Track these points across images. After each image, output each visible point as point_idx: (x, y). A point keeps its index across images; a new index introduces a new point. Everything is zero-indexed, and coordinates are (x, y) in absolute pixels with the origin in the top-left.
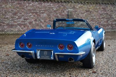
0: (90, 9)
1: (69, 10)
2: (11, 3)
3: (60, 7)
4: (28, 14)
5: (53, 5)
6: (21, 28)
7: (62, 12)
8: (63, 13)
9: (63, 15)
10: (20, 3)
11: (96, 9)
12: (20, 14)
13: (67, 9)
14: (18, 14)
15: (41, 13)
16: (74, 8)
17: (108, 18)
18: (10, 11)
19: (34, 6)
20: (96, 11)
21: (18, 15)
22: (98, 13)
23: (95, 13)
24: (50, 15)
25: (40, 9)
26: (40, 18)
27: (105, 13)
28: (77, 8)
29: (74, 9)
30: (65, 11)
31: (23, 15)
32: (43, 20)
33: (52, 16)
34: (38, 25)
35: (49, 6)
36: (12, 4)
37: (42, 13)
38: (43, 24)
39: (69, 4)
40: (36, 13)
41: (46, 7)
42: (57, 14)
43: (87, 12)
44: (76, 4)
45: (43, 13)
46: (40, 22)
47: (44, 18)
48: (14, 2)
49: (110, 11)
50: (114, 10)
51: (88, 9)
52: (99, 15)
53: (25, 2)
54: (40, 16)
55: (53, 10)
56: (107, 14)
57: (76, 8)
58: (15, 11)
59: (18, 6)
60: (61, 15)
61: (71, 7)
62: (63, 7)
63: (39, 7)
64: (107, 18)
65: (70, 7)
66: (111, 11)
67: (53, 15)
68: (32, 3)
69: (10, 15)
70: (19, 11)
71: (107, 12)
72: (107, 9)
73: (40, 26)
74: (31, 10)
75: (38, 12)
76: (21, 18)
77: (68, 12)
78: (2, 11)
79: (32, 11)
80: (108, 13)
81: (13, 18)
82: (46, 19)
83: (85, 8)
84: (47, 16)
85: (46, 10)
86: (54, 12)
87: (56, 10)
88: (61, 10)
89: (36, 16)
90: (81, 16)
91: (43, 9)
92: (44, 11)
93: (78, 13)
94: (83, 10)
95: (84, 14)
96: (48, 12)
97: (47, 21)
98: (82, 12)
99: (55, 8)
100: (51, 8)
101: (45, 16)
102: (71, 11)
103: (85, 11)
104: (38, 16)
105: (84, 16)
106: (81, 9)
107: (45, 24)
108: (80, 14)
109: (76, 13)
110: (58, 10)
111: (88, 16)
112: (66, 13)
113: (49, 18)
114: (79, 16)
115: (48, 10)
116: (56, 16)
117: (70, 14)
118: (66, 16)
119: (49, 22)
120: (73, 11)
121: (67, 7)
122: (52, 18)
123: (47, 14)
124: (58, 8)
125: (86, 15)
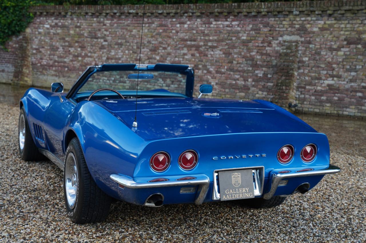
2: (147, 25)
3: (257, 30)
4: (178, 51)
5: (238, 25)
6: (166, 86)
7: (266, 44)
8: (267, 48)
10: (163, 23)
12: (163, 51)
13: (281, 36)
14: (160, 51)
15: (208, 49)
16: (303, 30)
18: (146, 43)
19: (193, 30)
21: (159, 53)
24: (230, 54)
25: (207, 38)
26: (207, 62)
28: (314, 33)
29: (301, 37)
30: (274, 43)
31: (169, 54)
32: (213, 67)
33: (235, 56)
35: (229, 29)
36: (149, 26)
37: (210, 47)
38: (214, 78)
39: (287, 19)
40: (197, 47)
41: (221, 32)
42: (250, 52)
43: (352, 46)
44: (309, 18)
45: (213, 48)
46: (205, 72)
47: (216, 61)
48: (153, 23)
51: (354, 35)
53: (174, 20)
54: (207, 56)
55: (239, 38)
57: (310, 33)
58: (154, 42)
59: (161, 31)
60: (262, 54)
61: (293, 30)
62: (266, 30)
63: (203, 32)
65: (289, 29)
67: (239, 53)
68: (188, 23)
69: (145, 53)
70: (162, 43)
74: (187, 40)
75: (201, 46)
76: (166, 59)
78: (131, 44)
79: (189, 43)
81: (151, 61)
82: (221, 66)
83: (342, 30)
84: (223, 55)
85: (221, 38)
86: (243, 46)
87: (248, 40)
88: (261, 39)
89: (196, 55)
90: (326, 57)
91: (213, 37)
92: (215, 42)
93: (317, 49)
94: (334, 39)
95: (341, 51)
96: (226, 45)
97: (223, 70)
98: (332, 45)
99: (245, 33)
100: (233, 33)
101: (217, 56)
102: (292, 41)
103: (341, 42)
104: (201, 55)
105: (338, 57)
106: (327, 35)
107: (217, 78)
108: (324, 50)
109: (309, 47)
110: (252, 40)
111: (357, 59)
112: (276, 48)
113: (227, 63)
114: (321, 57)
115: (226, 39)
116: (247, 57)
117: (285, 52)
118: (276, 56)
119: (230, 74)
120: (300, 43)
121: (279, 31)
122: (238, 61)
123: (224, 51)
124: (252, 34)
125: (349, 57)
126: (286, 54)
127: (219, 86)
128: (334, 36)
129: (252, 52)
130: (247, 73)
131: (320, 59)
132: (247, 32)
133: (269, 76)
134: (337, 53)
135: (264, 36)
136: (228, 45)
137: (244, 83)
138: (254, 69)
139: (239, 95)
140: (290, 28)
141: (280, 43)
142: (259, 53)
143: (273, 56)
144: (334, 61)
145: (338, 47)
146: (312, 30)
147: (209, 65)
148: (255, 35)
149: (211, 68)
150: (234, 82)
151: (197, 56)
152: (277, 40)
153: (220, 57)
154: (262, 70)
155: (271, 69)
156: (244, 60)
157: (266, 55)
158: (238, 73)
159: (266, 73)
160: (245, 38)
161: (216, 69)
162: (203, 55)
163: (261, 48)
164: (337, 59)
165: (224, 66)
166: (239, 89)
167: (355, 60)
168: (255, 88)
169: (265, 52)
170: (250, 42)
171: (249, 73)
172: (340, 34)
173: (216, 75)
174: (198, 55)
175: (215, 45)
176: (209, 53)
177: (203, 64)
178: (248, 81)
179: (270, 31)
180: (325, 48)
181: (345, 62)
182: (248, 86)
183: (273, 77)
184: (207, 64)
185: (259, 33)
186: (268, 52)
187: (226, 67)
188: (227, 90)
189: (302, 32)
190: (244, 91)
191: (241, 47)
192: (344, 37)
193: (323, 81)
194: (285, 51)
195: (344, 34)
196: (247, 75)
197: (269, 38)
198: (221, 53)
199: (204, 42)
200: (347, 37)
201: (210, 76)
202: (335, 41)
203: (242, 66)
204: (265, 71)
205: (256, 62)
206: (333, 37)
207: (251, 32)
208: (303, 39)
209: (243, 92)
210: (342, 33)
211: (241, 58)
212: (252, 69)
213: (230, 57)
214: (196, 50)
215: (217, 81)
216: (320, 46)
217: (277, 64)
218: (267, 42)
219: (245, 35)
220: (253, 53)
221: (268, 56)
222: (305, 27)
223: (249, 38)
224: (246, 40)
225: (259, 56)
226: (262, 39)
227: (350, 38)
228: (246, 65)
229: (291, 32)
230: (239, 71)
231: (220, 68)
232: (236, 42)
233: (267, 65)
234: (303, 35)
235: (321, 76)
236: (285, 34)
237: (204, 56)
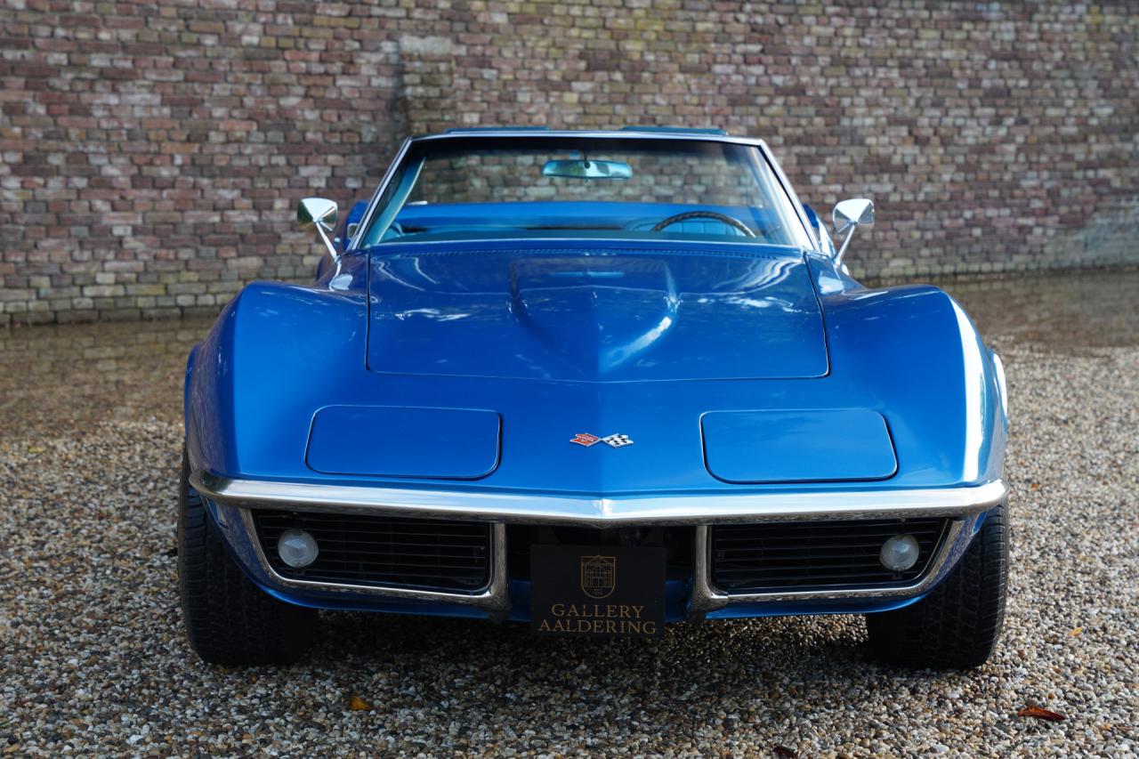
0: (626, 35)
1: (410, 43)
7: (336, 67)
8: (341, 82)
9: (343, 105)
11: (689, 37)
13: (389, 38)
15: (92, 83)
16: (460, 19)
17: (806, 140)
20: (693, 58)
22: (705, 81)
23: (680, 77)
24: (194, 103)
25: (83, 35)
26: (87, 137)
27: (778, 80)
28: (496, 29)
29: (458, 42)
30: (367, 63)
32: (122, 160)
33: (219, 112)
34: (60, 222)
37: (103, 74)
38: (121, 204)
40: (37, 76)
42: (276, 97)
43: (601, 75)
45: (114, 79)
46: (81, 182)
47: (131, 137)
49: (824, 60)
50: (860, 54)
51: (605, 42)
52: (722, 101)
54: (86, 111)
55: (233, 41)
56: (800, 91)
57: (484, 29)
60: (321, 104)
61: (431, 16)
63: (62, 8)
64: (798, 141)
65: (417, 14)
66: (836, 61)
67: (237, 102)
71: (794, 73)
72: (800, 37)
73: (84, 231)
75: (57, 70)
77: (399, 71)
80: (805, 79)
82: (158, 153)
83: (573, 26)
84: (166, 111)
85: (154, 38)
86: (245, 72)
87: (268, 49)
88: (316, 46)
89: (30, 110)
90: (532, 110)
91: (114, 32)
92: (120, 54)
93: (505, 84)
94: (553, 50)
95: (570, 90)
96: (175, 66)
97: (165, 172)
98: (546, 70)
99: (255, 20)
100: (202, 19)
101: (138, 112)
102: (432, 55)
103: (572, 62)
104: (55, 108)
105: (564, 111)
106: (533, 38)
107: (139, 209)
108: (524, 88)
109: (482, 78)
110: (284, 49)
111: (614, 114)
112: (375, 82)
113: (182, 142)
114: (517, 110)
115: (173, 43)
116: (268, 116)
117: (422, 97)
118: (372, 111)
119: (195, 186)
120: (453, 64)
121: (384, 17)
122: (227, 133)
123: (170, 90)
124: (286, 24)
125: (592, 109)
126: (428, 104)
127: (150, 238)
128: (554, 44)
129: (288, 94)
130: (269, 179)
131: (514, 118)
132: (263, 19)
133: (352, 184)
134: (561, 97)
135: (329, 33)
136: (187, 69)
137: (255, 219)
138: (294, 160)
139: (238, 268)
140: (420, 10)
141: (385, 63)
142: (311, 100)
143: (364, 111)
144: (555, 121)
145: (564, 78)
146: (488, 21)
147: (95, 153)
148: (295, 31)
149: (110, 162)
150: (216, 218)
151: (34, 115)
152: (378, 50)
153: (152, 117)
154: (326, 163)
155: (358, 158)
156: (255, 126)
157: (339, 109)
158: (231, 180)
159: (338, 172)
160: (255, 40)
161: (134, 170)
162: (66, 107)
163: (319, 81)
164: (562, 115)
165: (172, 157)
166: (235, 245)
167: (607, 118)
168: (301, 235)
169: (334, 95)
170: (276, 59)
171: (277, 176)
172: (570, 37)
173: (132, 194)
174: (41, 110)
175: (128, 65)
176: (98, 101)
177: (70, 148)
178: (271, 208)
179: (350, 15)
180: (528, 81)
181: (581, 124)
182: (272, 231)
183: (364, 186)
184: (91, 148)
185: (309, 24)
186: (346, 92)
187: (179, 160)
188: (185, 254)
189: (459, 27)
190: (254, 248)
191: (240, 75)
192: (580, 46)
193: (523, 189)
194: (420, 90)
195: (579, 37)
196: (267, 185)
197: (349, 42)
198: (157, 99)
199: (69, 53)
200: (586, 48)
201: (106, 200)
202: (555, 59)
203: (248, 151)
204: (334, 167)
205: (303, 132)
206: (548, 47)
207: (280, 19)
208: (462, 50)
209: (252, 255)
210: (574, 32)
211: (243, 119)
212: (289, 163)
213: (195, 116)
214: (27, 87)
215: (139, 221)
216: (515, 75)
217: (378, 138)
218: (341, 57)
219: (257, 28)
220: (292, 101)
221: (347, 112)
222: (469, 9)
223: (272, 42)
224: (259, 46)
225: (312, 109)
226: (323, 47)
227: (593, 49)
228: (261, 146)
229: (424, 22)
230: (237, 174)
231: (151, 164)
232: (219, 57)
233: (342, 143)
234: (462, 36)
235: (517, 174)
236: (404, 30)
237: (72, 112)
